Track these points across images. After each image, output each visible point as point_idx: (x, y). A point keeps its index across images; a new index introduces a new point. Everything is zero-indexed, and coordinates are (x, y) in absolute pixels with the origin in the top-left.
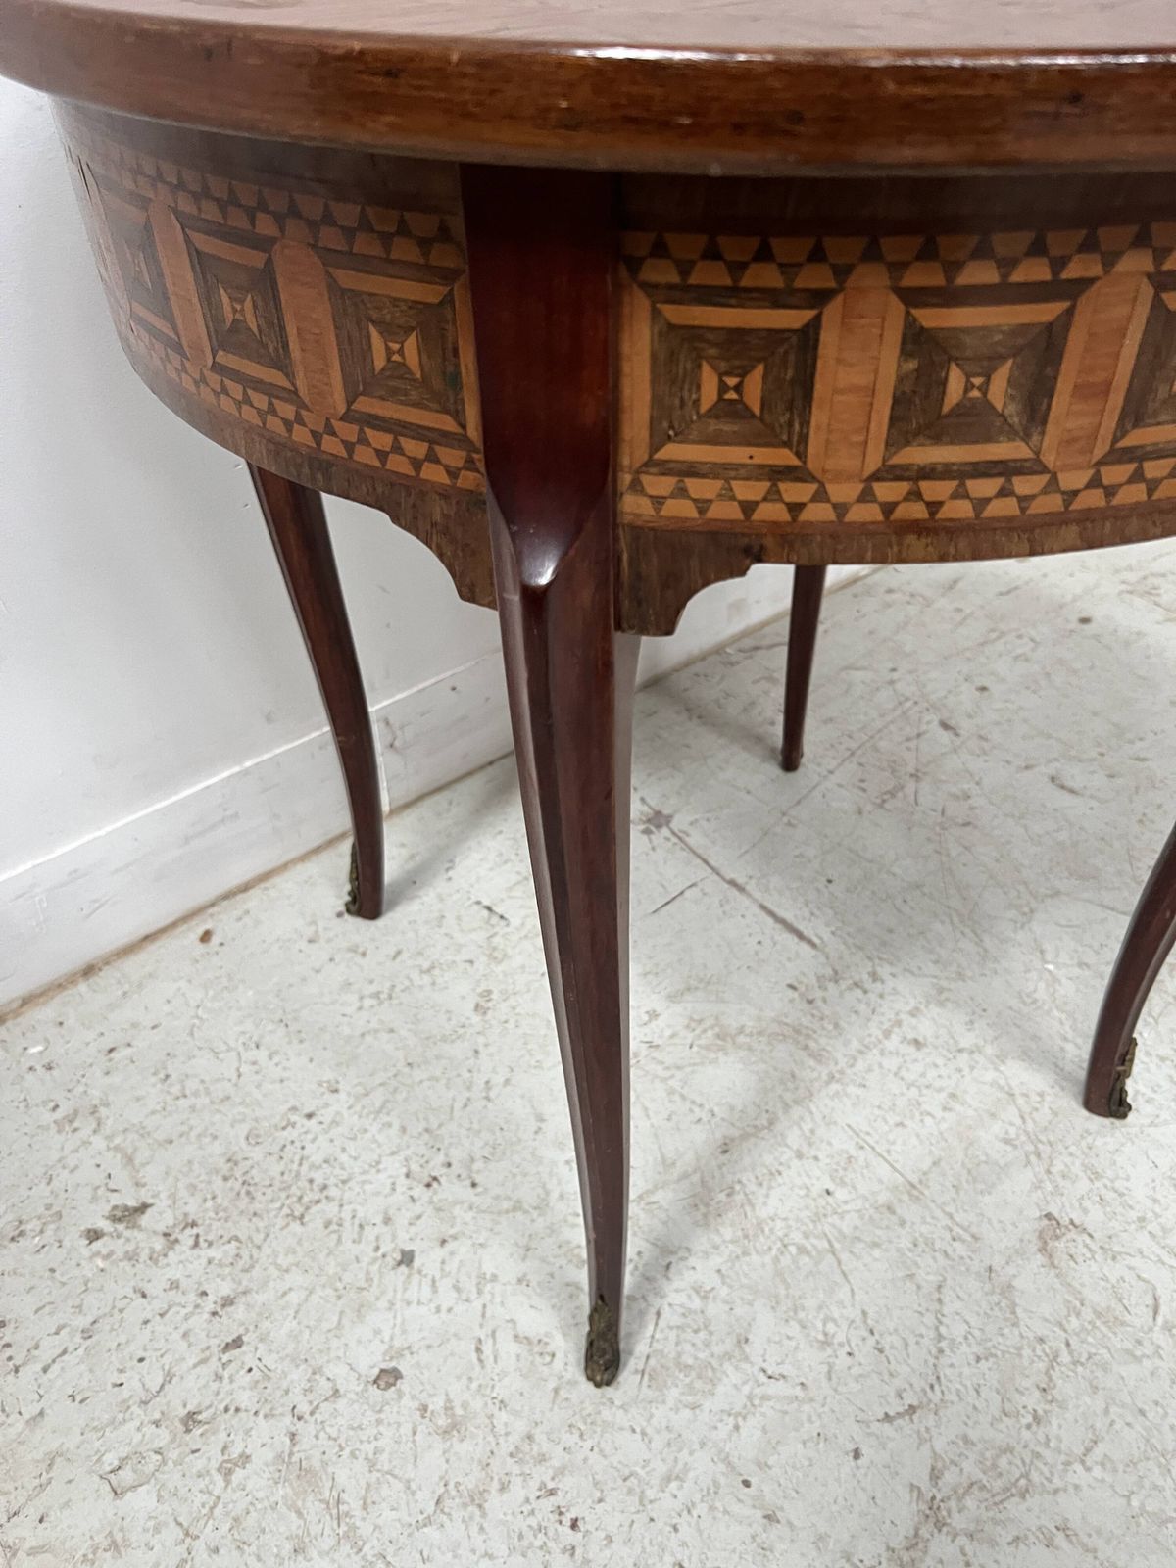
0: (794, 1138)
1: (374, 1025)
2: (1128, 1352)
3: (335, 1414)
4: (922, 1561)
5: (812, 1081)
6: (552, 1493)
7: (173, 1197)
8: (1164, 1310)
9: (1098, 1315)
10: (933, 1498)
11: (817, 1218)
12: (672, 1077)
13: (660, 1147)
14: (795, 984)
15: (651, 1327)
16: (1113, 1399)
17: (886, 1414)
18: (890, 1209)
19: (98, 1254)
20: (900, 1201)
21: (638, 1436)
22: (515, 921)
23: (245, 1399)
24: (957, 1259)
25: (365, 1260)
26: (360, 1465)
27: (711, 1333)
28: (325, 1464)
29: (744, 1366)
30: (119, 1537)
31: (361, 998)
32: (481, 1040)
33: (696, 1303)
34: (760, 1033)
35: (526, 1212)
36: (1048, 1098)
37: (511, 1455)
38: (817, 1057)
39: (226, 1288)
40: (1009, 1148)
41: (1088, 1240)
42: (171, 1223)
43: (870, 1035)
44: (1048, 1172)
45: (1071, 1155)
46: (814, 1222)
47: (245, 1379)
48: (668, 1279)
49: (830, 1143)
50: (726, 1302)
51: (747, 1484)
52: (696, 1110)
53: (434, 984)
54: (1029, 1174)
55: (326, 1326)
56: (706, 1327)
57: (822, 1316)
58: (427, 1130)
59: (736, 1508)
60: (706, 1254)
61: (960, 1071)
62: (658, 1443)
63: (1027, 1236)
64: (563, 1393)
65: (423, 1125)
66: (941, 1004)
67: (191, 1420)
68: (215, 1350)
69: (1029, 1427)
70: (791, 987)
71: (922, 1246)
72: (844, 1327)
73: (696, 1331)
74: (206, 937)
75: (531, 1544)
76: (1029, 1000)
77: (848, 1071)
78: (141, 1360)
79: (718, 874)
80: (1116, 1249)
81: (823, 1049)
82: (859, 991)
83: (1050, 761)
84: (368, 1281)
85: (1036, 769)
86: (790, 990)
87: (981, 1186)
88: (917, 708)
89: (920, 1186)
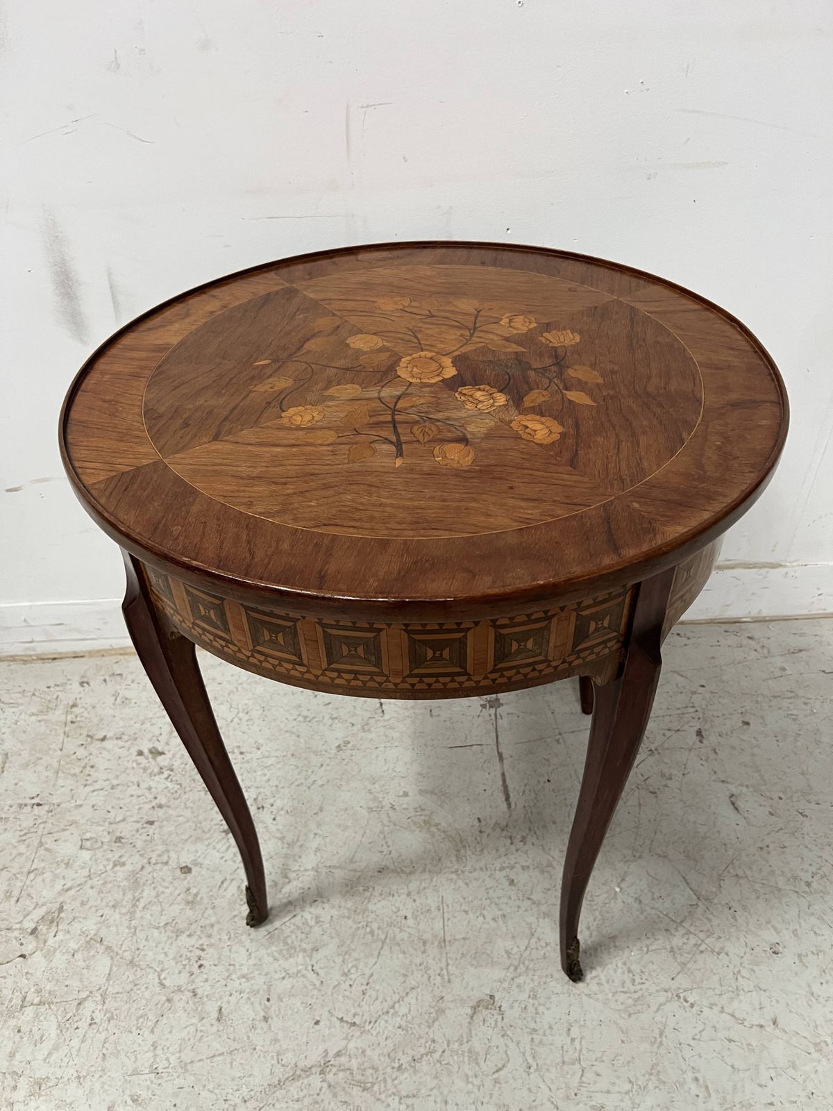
0: (414, 885)
1: (294, 730)
2: (467, 1076)
3: (161, 870)
4: (303, 1079)
5: (446, 867)
6: (203, 950)
7: (174, 755)
8: (502, 1073)
9: (470, 1051)
10: (329, 1061)
11: (391, 925)
12: (388, 826)
13: (356, 852)
14: (482, 820)
15: (287, 919)
16: (439, 1087)
17: (342, 1018)
18: (425, 943)
19: (136, 761)
20: (433, 943)
21: (248, 953)
22: (387, 717)
23: (139, 844)
24: (432, 983)
25: (214, 822)
26: (153, 893)
27: (307, 937)
28: (144, 884)
29: (308, 960)
30: (71, 862)
31: (299, 715)
32: (328, 761)
33: (312, 923)
34: (444, 832)
35: (283, 843)
36: (549, 948)
37: (201, 927)
38: (459, 858)
39: (163, 801)
40: (505, 956)
41: (500, 1018)
42: (166, 764)
43: (493, 864)
44: (513, 979)
45: (532, 980)
46: (387, 925)
47: (144, 837)
48: (311, 906)
49: (427, 898)
50: (323, 930)
51: (268, 1000)
52: (385, 846)
53: (331, 726)
54: (503, 974)
55: (183, 837)
56: (307, 934)
57: (354, 963)
58: (276, 786)
59: (256, 1004)
60: (334, 906)
61: (519, 907)
62: (252, 962)
63: (472, 997)
64: (236, 919)
65: (277, 783)
66: (543, 872)
67: (119, 839)
68: (144, 820)
69: (393, 1068)
70: (479, 820)
71: (422, 967)
72: (359, 974)
73: (302, 933)
75: (181, 962)
77: (467, 874)
78: (121, 808)
79: (497, 746)
80: (509, 1033)
81: (465, 857)
82: (509, 841)
83: (742, 785)
84: (209, 830)
85: (727, 785)
86: (477, 821)
87: (475, 963)
88: (693, 715)
89: (447, 943)
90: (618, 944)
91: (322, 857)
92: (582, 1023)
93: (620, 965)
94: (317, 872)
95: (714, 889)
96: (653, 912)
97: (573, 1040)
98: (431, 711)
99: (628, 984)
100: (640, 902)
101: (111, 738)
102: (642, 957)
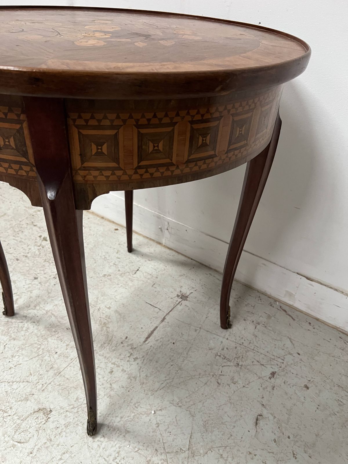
2: (6, 433)
8: (19, 444)
9: (18, 425)
11: (48, 351)
14: (128, 339)
15: (19, 321)
18: (52, 368)
20: (54, 370)
22: (135, 276)
24: (36, 385)
27: (17, 333)
29: (8, 341)
31: (104, 256)
33: (24, 329)
40: (75, 399)
41: (43, 423)
44: (67, 411)
48: (31, 323)
49: (72, 352)
50: (25, 335)
53: (111, 266)
54: (66, 406)
56: (18, 332)
57: (20, 355)
60: (38, 329)
61: (103, 384)
63: (44, 405)
70: (127, 338)
71: (40, 376)
72: (17, 360)
73: (17, 330)
74: (117, 230)
76: (136, 405)
79: (167, 315)
80: (40, 431)
81: (105, 348)
82: (129, 355)
83: (272, 414)
84: (31, 274)
85: (263, 409)
86: (125, 337)
87: (60, 391)
88: (279, 363)
89: (60, 375)
90: (126, 436)
91: (54, 309)
92: (73, 455)
93: (117, 446)
94: (47, 313)
95: (202, 452)
96: (159, 436)
97: (61, 459)
98: (154, 284)
99: (111, 458)
100: (158, 426)
101: (38, 227)
102: (131, 452)
